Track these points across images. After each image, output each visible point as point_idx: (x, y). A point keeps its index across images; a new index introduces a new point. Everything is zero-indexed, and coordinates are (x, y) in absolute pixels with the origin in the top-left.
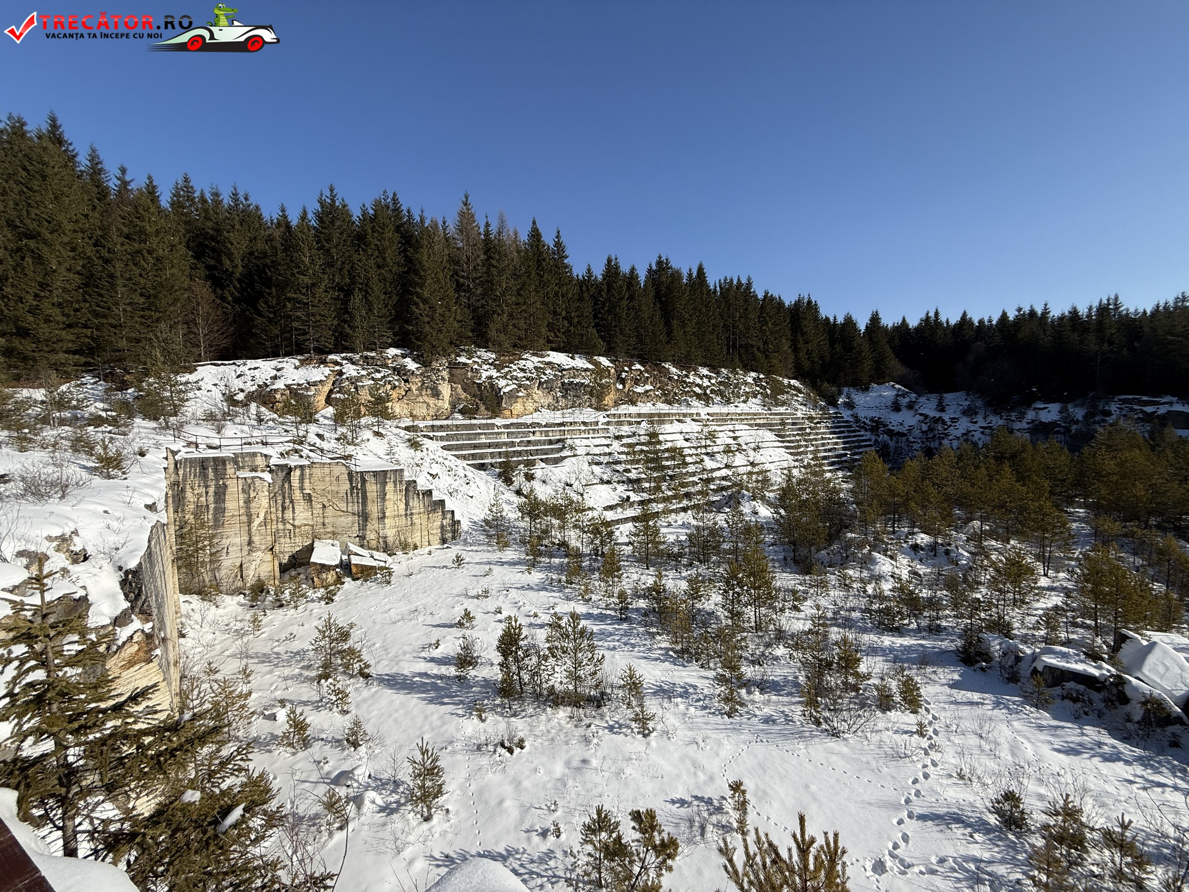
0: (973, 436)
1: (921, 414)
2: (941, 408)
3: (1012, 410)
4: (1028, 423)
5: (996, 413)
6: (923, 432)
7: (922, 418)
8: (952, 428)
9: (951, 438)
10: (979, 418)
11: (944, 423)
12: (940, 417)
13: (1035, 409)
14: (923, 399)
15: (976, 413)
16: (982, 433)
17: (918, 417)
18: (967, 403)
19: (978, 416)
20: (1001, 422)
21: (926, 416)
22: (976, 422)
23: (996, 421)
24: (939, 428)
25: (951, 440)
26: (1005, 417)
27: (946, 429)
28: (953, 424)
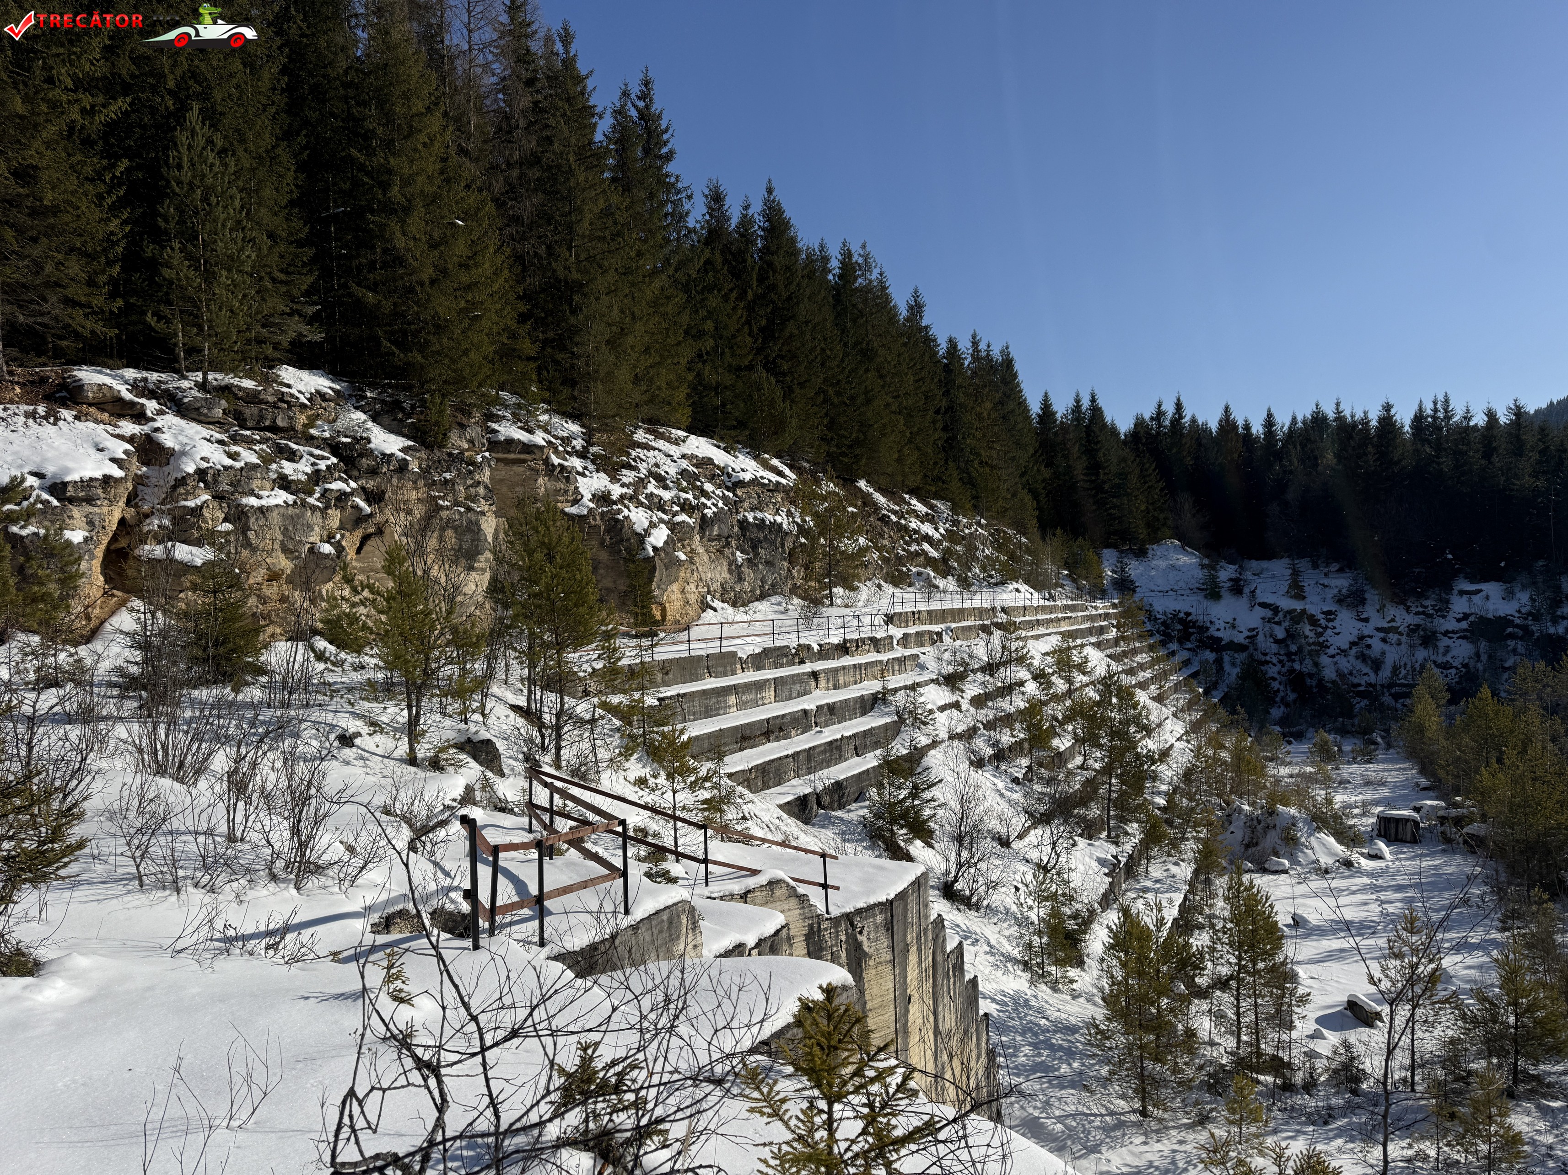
0: (1369, 646)
1: (1264, 605)
2: (1297, 591)
3: (1422, 595)
4: (1459, 620)
5: (1398, 600)
6: (1277, 641)
7: (1269, 613)
8: (1329, 632)
9: (1331, 651)
10: (1370, 611)
11: (1313, 621)
12: (1304, 611)
13: (1462, 593)
14: (1252, 574)
15: (1362, 602)
16: (1384, 640)
17: (1260, 612)
19: (1368, 607)
20: (1411, 619)
21: (1276, 610)
22: (1366, 620)
23: (1403, 618)
24: (1307, 633)
25: (1333, 656)
26: (1414, 610)
27: (1320, 635)
28: (1330, 624)
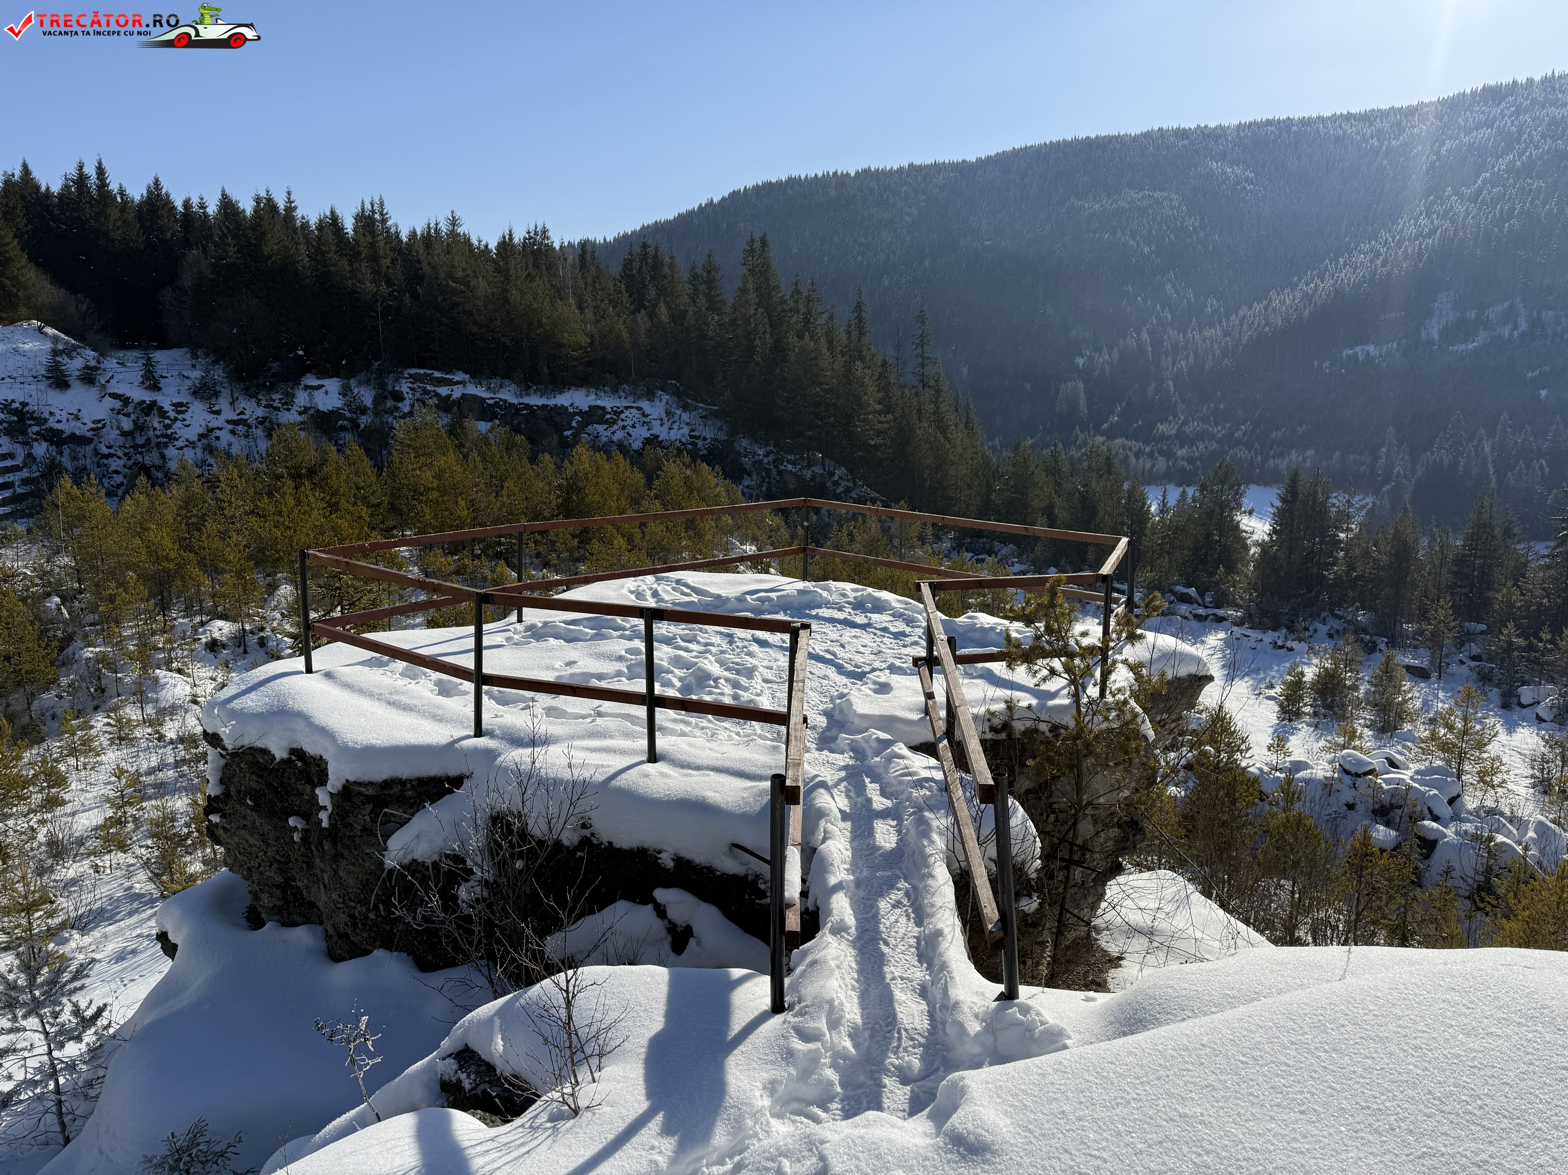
0: (218, 438)
1: (114, 396)
2: (152, 382)
3: (271, 389)
4: (300, 413)
5: (250, 394)
6: (124, 434)
7: (118, 404)
8: (178, 424)
9: (180, 443)
10: (223, 403)
11: (163, 414)
12: (153, 404)
13: (307, 387)
14: (110, 363)
15: (216, 394)
16: (233, 432)
17: (109, 402)
18: (196, 374)
19: (221, 400)
20: (260, 412)
21: (126, 401)
22: (218, 412)
23: (253, 410)
24: (156, 425)
25: (181, 448)
26: (264, 402)
27: (168, 427)
28: (180, 417)
